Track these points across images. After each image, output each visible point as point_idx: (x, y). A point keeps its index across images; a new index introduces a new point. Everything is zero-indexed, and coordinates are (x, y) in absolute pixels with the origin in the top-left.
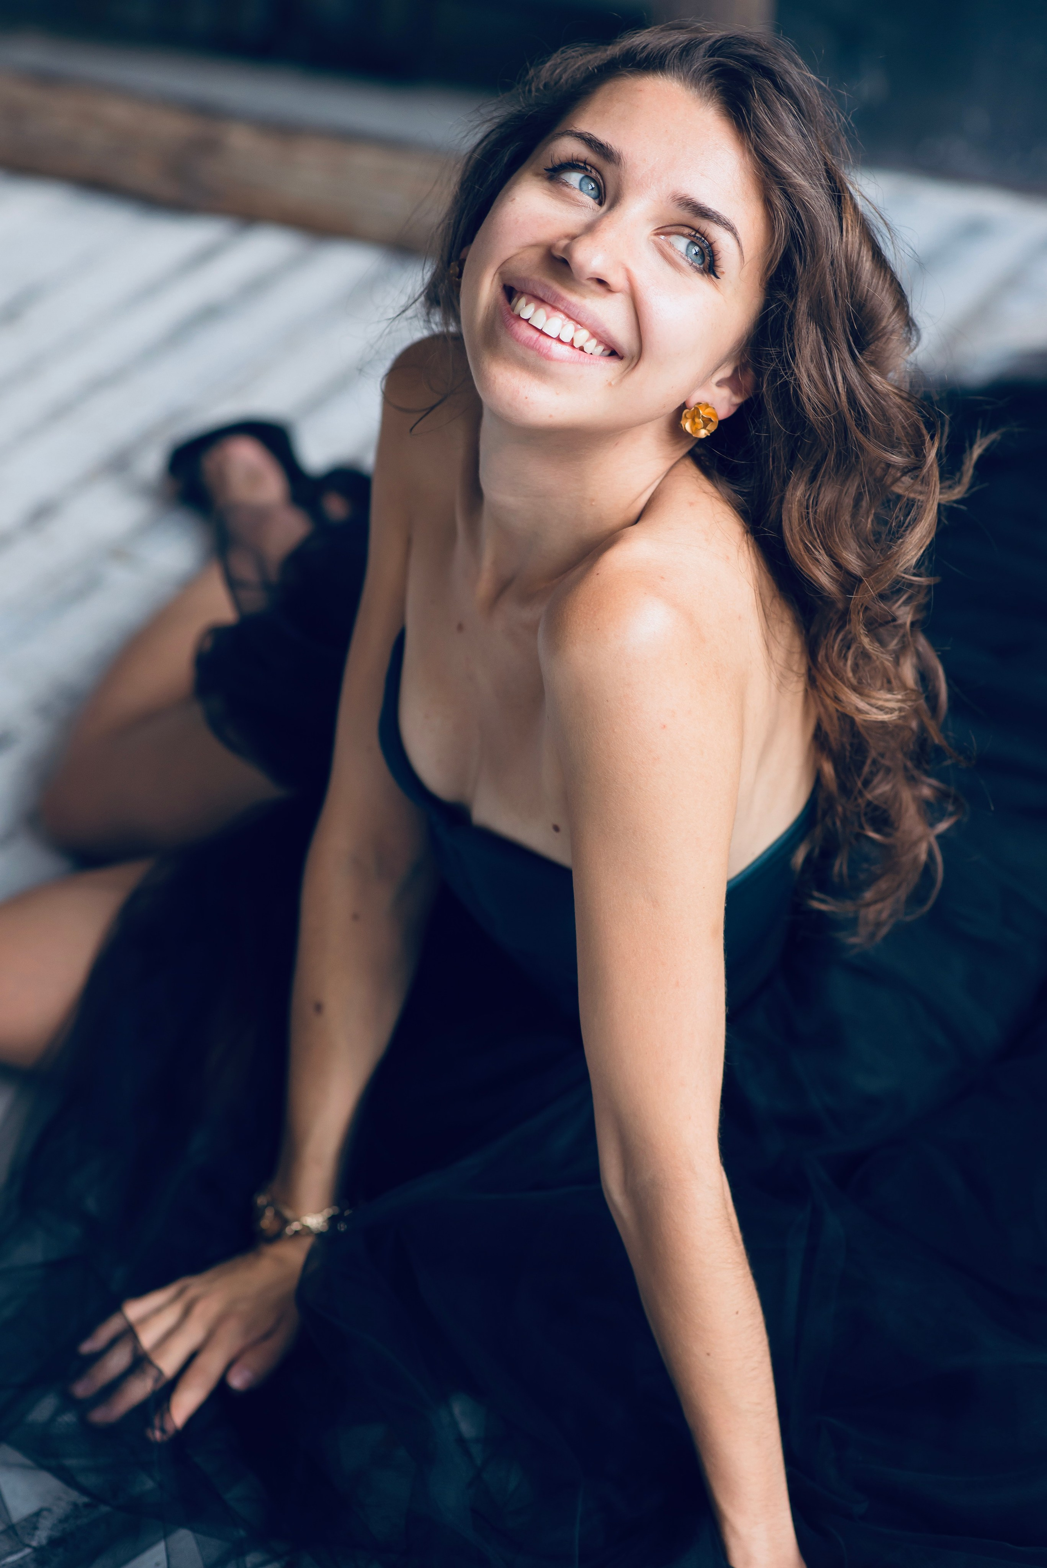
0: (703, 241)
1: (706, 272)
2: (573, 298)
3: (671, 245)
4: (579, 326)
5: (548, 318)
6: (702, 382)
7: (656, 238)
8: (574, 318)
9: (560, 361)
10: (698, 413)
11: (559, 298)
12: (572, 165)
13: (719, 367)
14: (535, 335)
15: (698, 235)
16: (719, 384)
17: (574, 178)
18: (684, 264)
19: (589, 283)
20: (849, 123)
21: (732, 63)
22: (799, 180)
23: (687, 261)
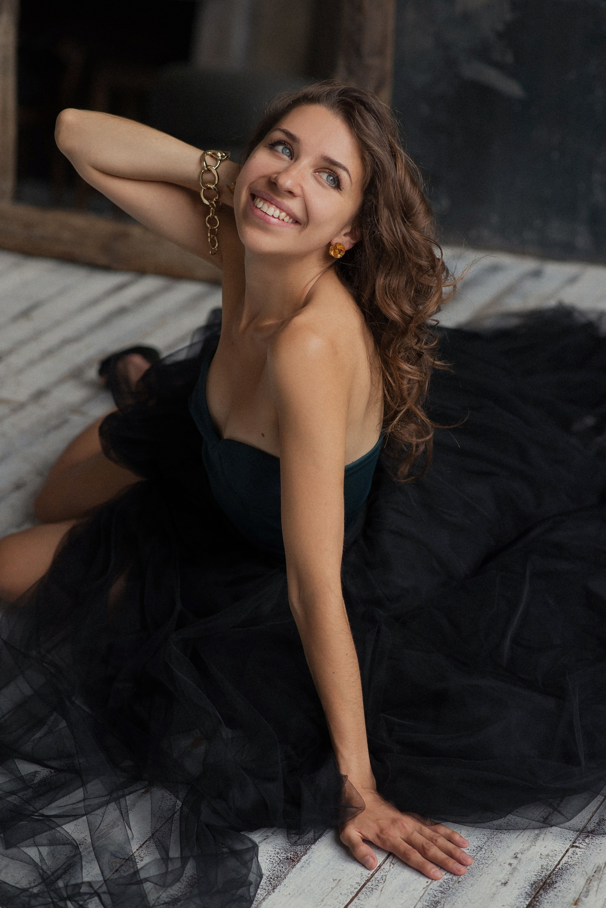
0: (335, 175)
1: (336, 188)
2: (279, 199)
3: (321, 177)
4: (282, 211)
5: (268, 207)
6: (338, 234)
7: (314, 174)
8: (279, 207)
9: (274, 224)
10: (337, 247)
11: (273, 199)
12: (280, 143)
13: (343, 228)
14: (264, 214)
15: (332, 172)
16: (345, 235)
17: (280, 148)
18: (326, 185)
19: (284, 192)
20: (400, 124)
21: (348, 100)
22: (376, 148)
23: (328, 184)
